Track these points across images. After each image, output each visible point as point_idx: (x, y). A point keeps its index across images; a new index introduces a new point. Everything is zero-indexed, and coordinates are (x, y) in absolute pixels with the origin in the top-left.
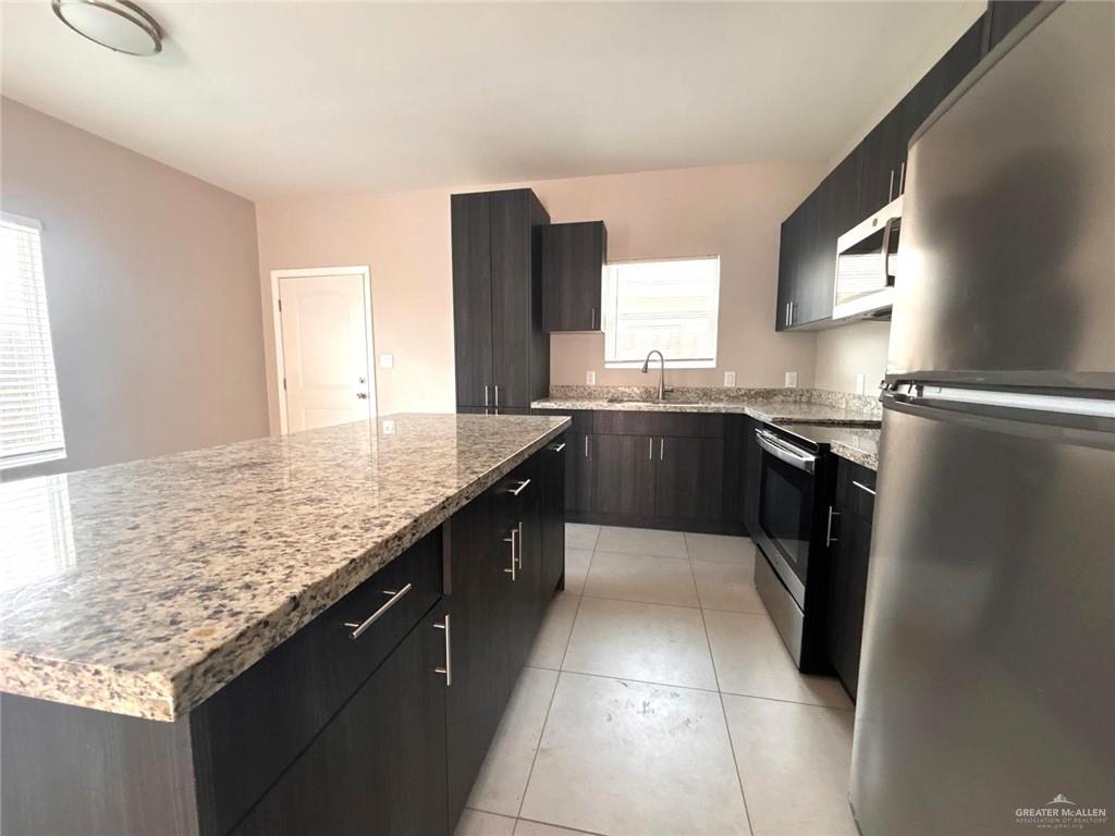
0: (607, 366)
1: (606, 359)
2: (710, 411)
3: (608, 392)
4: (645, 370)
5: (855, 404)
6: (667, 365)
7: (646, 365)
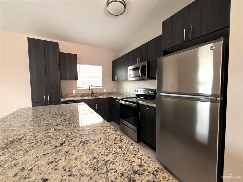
0: (78, 88)
1: (78, 87)
2: (106, 97)
3: (79, 95)
4: (89, 89)
5: (128, 94)
6: (93, 88)
7: (89, 88)
